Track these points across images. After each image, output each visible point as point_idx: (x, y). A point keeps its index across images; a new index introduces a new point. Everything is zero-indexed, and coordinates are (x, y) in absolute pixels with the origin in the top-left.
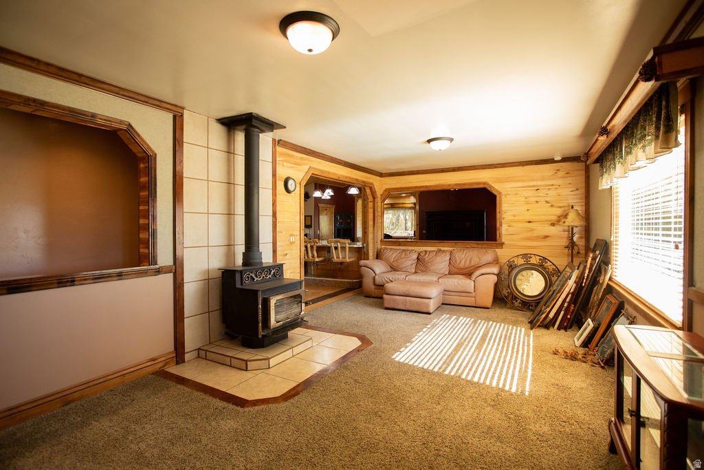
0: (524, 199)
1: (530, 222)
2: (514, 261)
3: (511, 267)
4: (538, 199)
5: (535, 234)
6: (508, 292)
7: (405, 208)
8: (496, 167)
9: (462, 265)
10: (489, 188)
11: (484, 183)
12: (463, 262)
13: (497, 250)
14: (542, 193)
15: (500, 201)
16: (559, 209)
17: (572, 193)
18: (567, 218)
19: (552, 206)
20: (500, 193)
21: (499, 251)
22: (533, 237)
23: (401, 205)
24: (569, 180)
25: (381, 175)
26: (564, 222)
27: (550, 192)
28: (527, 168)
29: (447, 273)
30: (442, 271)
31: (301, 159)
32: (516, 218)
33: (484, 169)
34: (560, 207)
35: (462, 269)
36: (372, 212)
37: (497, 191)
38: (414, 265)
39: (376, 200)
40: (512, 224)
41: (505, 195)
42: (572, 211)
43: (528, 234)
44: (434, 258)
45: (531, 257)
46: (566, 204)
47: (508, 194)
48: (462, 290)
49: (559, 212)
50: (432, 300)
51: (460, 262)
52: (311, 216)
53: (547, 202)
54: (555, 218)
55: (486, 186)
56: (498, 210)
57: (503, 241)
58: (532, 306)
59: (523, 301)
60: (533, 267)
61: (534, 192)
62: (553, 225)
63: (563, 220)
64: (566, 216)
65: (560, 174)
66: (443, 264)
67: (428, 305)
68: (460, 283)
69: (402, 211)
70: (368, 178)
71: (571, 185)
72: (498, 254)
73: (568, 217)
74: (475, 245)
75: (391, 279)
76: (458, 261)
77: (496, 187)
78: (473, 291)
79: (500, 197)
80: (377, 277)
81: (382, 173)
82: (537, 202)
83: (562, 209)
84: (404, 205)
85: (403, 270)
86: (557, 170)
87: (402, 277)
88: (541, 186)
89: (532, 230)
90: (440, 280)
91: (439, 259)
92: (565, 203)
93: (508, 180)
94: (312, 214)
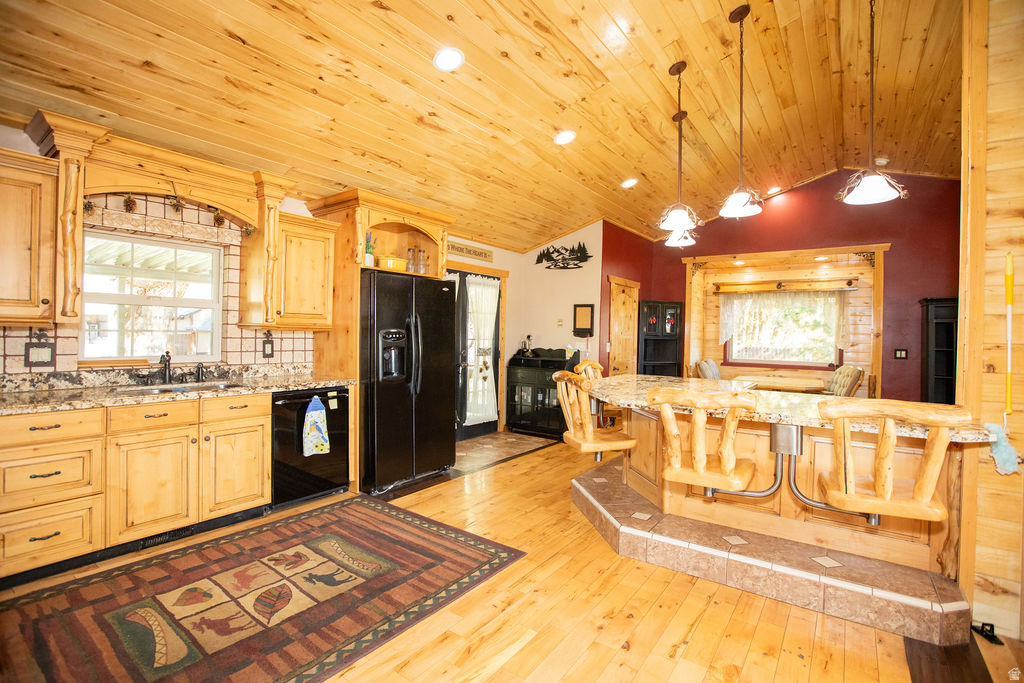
52: (593, 306)
94: (597, 302)
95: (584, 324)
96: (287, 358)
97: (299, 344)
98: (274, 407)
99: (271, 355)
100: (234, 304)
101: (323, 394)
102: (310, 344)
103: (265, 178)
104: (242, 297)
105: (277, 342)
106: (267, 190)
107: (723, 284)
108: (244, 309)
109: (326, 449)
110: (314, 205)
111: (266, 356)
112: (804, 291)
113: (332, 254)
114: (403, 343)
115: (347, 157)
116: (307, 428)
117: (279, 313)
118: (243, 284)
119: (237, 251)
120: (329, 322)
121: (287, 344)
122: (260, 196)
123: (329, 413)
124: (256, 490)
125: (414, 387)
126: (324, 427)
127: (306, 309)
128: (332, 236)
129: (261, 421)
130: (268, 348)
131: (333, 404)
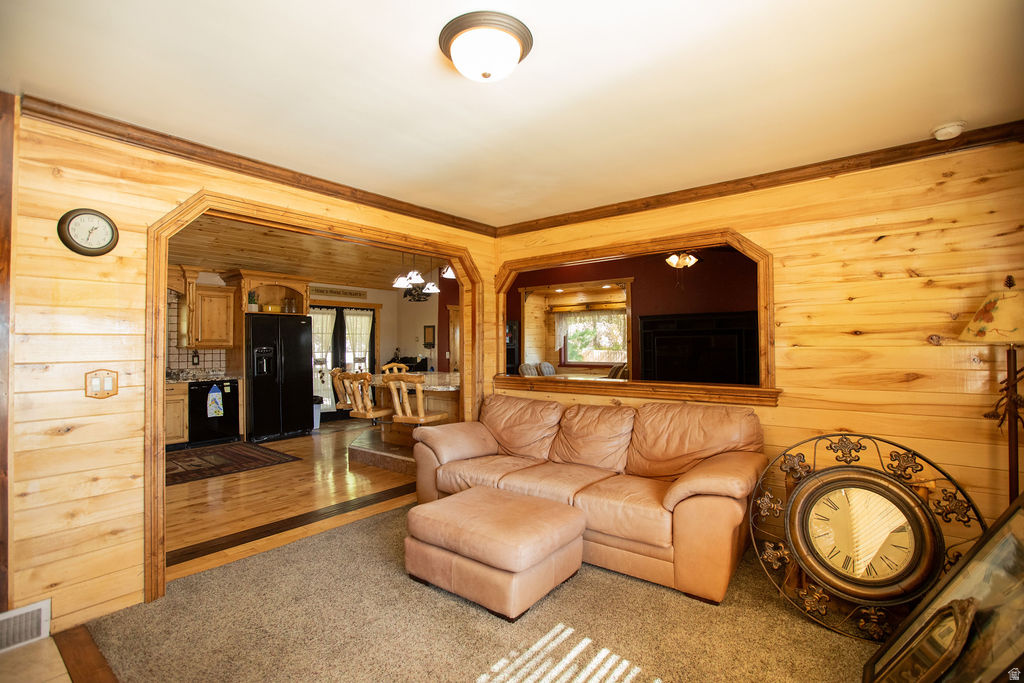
0: (836, 268)
1: (856, 333)
2: (801, 456)
3: (798, 473)
4: (881, 266)
5: (877, 367)
6: (781, 559)
7: (611, 311)
8: (755, 187)
9: (659, 450)
10: (736, 245)
11: (724, 232)
12: (663, 441)
13: (757, 410)
14: (890, 248)
15: (769, 276)
16: (957, 293)
17: (1000, 241)
18: (990, 320)
19: (930, 284)
20: (767, 255)
21: (766, 415)
22: (870, 376)
23: (604, 306)
24: (988, 201)
25: (493, 232)
26: (981, 333)
27: (922, 245)
28: (844, 179)
29: (620, 467)
30: (607, 464)
31: (158, 165)
32: (815, 322)
33: (721, 194)
34: (959, 287)
35: (658, 461)
36: (470, 314)
37: (758, 249)
38: (548, 442)
39: (479, 286)
40: (804, 339)
41: (782, 261)
42: (1010, 293)
43: (856, 369)
44: (592, 428)
45: (859, 448)
46: (980, 277)
47: (788, 257)
48: (635, 534)
49: (956, 301)
50: (515, 581)
51: (656, 441)
52: (434, 327)
53: (913, 273)
54: (942, 320)
55: (729, 239)
56: (761, 303)
57: (779, 385)
58: (867, 619)
59: (832, 596)
60: (867, 480)
61: (871, 244)
62: (933, 340)
63: (975, 326)
64: (986, 312)
65: (955, 185)
66: (616, 443)
67: (502, 596)
68: (631, 513)
69: (604, 317)
70: (448, 236)
71: (995, 218)
72: (763, 421)
73: (994, 314)
74: (701, 395)
75: (468, 481)
76: (651, 439)
77: (757, 239)
78: (667, 545)
79: (767, 266)
80: (440, 472)
81: (495, 229)
82: (880, 275)
83: (966, 292)
84: (609, 306)
85: (521, 452)
86: (945, 175)
87: (491, 479)
88: (891, 226)
89: (867, 356)
90: (579, 500)
91: (603, 430)
92: (976, 273)
93: (788, 218)
94: (435, 323)
95: (429, 340)
96: (208, 365)
97: (217, 357)
98: (190, 390)
99: (198, 364)
100: (174, 335)
101: (220, 385)
102: (223, 357)
103: (184, 268)
104: (179, 331)
105: (201, 357)
106: (187, 275)
107: (555, 306)
108: (180, 337)
109: (221, 414)
110: (225, 276)
111: (194, 364)
112: (602, 310)
113: (232, 305)
114: (271, 355)
115: (233, 253)
116: (209, 402)
117: (197, 340)
118: (179, 324)
119: (176, 306)
120: (231, 343)
121: (209, 357)
122: (184, 276)
123: (224, 394)
124: (179, 433)
125: (280, 377)
126: (220, 402)
127: (215, 337)
128: (232, 295)
129: (182, 397)
130: (196, 360)
131: (227, 390)
